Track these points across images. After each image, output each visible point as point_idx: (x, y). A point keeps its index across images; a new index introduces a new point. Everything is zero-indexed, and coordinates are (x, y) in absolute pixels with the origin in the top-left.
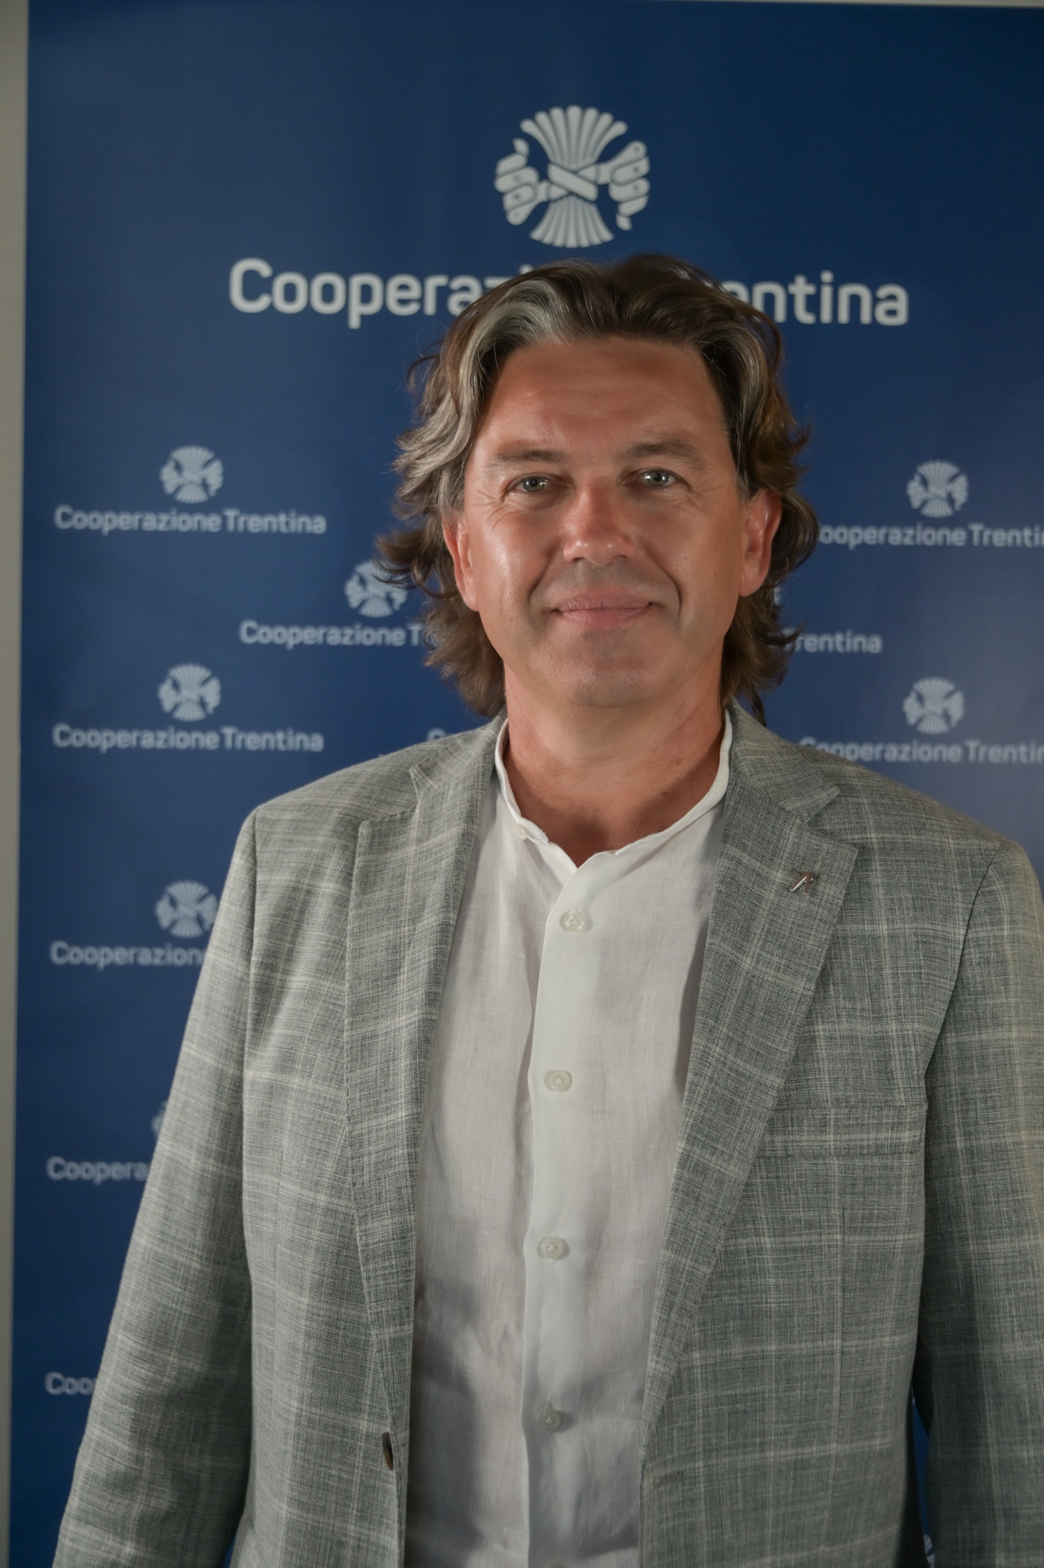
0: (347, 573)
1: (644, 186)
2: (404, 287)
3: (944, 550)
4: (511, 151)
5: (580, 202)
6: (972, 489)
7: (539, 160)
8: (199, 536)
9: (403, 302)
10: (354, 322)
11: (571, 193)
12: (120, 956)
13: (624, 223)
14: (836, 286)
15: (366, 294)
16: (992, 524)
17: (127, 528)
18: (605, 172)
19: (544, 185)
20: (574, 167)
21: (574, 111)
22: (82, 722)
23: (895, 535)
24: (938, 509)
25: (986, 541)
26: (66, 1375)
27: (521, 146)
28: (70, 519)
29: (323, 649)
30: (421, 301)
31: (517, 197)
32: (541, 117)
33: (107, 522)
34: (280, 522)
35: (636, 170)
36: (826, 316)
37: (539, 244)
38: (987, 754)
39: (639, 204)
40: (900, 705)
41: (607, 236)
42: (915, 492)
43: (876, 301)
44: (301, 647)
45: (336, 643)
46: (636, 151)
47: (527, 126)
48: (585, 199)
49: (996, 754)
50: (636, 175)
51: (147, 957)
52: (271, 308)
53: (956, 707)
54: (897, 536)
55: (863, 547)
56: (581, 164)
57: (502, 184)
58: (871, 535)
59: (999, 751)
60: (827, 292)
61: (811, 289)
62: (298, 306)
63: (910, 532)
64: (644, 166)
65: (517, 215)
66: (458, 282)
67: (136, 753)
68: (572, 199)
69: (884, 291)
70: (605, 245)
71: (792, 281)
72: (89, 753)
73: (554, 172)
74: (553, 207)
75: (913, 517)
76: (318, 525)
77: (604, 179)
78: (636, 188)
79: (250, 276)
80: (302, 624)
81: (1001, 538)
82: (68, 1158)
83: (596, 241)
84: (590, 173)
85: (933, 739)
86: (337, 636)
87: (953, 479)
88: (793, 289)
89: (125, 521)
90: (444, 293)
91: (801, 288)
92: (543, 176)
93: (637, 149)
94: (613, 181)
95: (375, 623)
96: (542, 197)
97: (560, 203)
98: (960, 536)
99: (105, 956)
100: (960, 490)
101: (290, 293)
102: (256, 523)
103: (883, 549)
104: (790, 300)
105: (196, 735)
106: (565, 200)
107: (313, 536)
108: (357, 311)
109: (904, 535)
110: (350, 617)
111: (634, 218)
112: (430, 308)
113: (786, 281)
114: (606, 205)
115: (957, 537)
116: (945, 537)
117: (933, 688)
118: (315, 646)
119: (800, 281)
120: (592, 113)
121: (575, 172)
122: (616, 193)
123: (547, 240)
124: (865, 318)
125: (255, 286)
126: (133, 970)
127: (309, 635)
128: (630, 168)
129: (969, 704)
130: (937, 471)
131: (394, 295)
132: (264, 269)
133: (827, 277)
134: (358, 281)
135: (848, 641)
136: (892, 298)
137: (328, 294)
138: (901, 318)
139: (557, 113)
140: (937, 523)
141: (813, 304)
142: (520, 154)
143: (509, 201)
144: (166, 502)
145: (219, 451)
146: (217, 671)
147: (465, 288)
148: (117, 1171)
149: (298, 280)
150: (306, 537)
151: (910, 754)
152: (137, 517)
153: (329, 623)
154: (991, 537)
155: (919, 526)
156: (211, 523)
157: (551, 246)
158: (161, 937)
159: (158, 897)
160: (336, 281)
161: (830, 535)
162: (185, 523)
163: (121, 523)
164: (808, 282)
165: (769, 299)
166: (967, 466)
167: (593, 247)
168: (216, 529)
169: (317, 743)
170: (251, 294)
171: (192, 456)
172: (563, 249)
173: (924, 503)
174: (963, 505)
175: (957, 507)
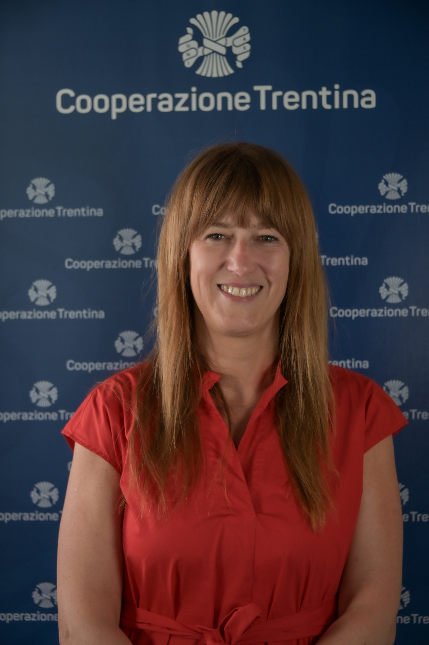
0: (114, 235)
1: (248, 47)
2: (137, 99)
3: (397, 215)
4: (186, 33)
5: (218, 55)
6: (409, 186)
7: (198, 37)
8: (45, 219)
9: (136, 106)
10: (114, 117)
11: (214, 52)
12: (14, 416)
13: (239, 65)
14: (341, 91)
15: (119, 103)
16: (420, 202)
17: (11, 217)
18: (229, 41)
19: (201, 48)
20: (215, 39)
21: (214, 13)
24: (393, 196)
25: (417, 210)
27: (190, 30)
29: (103, 271)
30: (145, 105)
31: (188, 55)
32: (199, 16)
33: (2, 214)
34: (82, 212)
35: (244, 39)
36: (337, 106)
37: (200, 76)
38: (420, 312)
39: (246, 56)
40: (378, 290)
41: (231, 71)
42: (382, 188)
43: (360, 97)
44: (93, 270)
45: (110, 267)
46: (244, 31)
47: (193, 21)
48: (220, 54)
49: (425, 312)
50: (245, 42)
51: (26, 416)
52: (75, 111)
53: (405, 290)
54: (374, 210)
55: (358, 214)
56: (218, 38)
57: (181, 49)
58: (361, 209)
59: (426, 310)
60: (337, 94)
61: (329, 93)
62: (88, 110)
63: (380, 207)
64: (248, 38)
65: (189, 63)
66: (161, 96)
67: (19, 321)
68: (215, 54)
69: (364, 93)
70: (230, 75)
71: (321, 90)
73: (206, 42)
74: (205, 58)
75: (382, 200)
76: (100, 212)
77: (229, 44)
78: (245, 48)
79: (65, 97)
80: (93, 260)
81: (424, 209)
83: (226, 74)
84: (223, 42)
85: (394, 306)
86: (109, 265)
87: (400, 181)
88: (320, 93)
90: (155, 102)
91: (324, 92)
92: (201, 44)
93: (244, 29)
94: (234, 45)
95: (127, 258)
96: (200, 54)
97: (209, 56)
99: (7, 416)
100: (404, 186)
101: (84, 104)
102: (71, 213)
103: (367, 216)
104: (320, 98)
105: (46, 312)
106: (212, 55)
107: (97, 217)
108: (115, 111)
109: (377, 209)
110: (116, 255)
111: (243, 62)
112: (149, 109)
113: (317, 90)
114: (230, 57)
115: (403, 209)
117: (394, 281)
118: (100, 269)
119: (324, 89)
120: (223, 13)
121: (215, 42)
122: (235, 51)
123: (203, 74)
124: (356, 105)
125: (67, 101)
126: (20, 423)
127: (97, 264)
128: (242, 38)
129: (411, 289)
130: (393, 178)
131: (132, 103)
132: (72, 93)
133: (337, 86)
134: (115, 97)
135: (352, 260)
136: (369, 95)
137: (101, 103)
138: (373, 105)
139: (206, 14)
140: (393, 202)
141: (330, 100)
142: (190, 34)
143: (185, 57)
144: (30, 204)
145: (53, 180)
146: (55, 283)
147: (165, 99)
148: (15, 516)
149: (87, 98)
150: (94, 218)
151: (383, 313)
152: (16, 211)
153: (106, 258)
154: (419, 208)
155: (384, 204)
156: (50, 213)
157: (205, 77)
158: (32, 407)
159: (30, 388)
160: (105, 97)
161: (342, 210)
162: (38, 213)
163: (9, 214)
164: (328, 89)
165: (309, 98)
166: (407, 175)
167: (225, 77)
168: (53, 216)
169: (101, 315)
170: (65, 105)
171: (40, 182)
172: (211, 78)
173: (387, 193)
174: (405, 194)
175: (403, 195)
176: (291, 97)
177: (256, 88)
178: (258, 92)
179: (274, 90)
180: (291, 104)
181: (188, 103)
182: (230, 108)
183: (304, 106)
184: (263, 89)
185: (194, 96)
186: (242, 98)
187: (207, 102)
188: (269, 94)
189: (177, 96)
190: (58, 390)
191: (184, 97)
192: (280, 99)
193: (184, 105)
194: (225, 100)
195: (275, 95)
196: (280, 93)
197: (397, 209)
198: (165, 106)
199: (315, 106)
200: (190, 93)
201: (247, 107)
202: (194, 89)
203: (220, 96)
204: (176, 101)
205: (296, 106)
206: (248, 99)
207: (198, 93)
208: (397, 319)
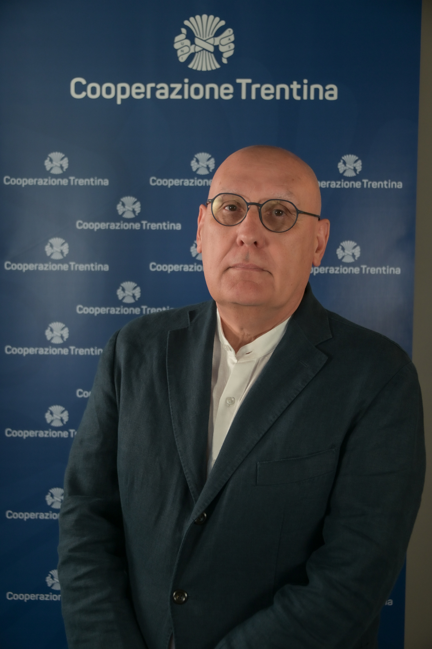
0: (117, 201)
1: (232, 46)
2: (138, 88)
3: (352, 189)
4: (180, 33)
5: (207, 52)
6: (363, 165)
7: (191, 36)
8: (60, 187)
9: (138, 94)
10: (119, 102)
11: (204, 49)
12: (32, 351)
13: (225, 61)
14: (309, 85)
15: (123, 91)
16: (371, 180)
17: (32, 184)
18: (217, 41)
19: (193, 46)
20: (205, 39)
21: (205, 17)
22: (15, 260)
24: (350, 174)
25: (369, 186)
26: (13, 512)
27: (184, 31)
28: (9, 181)
29: (108, 231)
30: (145, 93)
31: (182, 51)
32: (192, 19)
33: (24, 182)
34: (91, 181)
35: (229, 39)
36: (305, 97)
37: (191, 69)
38: (369, 270)
39: (231, 53)
40: (335, 251)
41: (218, 66)
42: (341, 167)
43: (325, 91)
44: (100, 230)
45: (114, 228)
46: (229, 32)
47: (186, 23)
48: (209, 51)
49: (373, 270)
50: (230, 41)
51: (42, 351)
52: (86, 96)
53: (357, 252)
54: (334, 185)
56: (207, 37)
57: (176, 46)
58: (323, 184)
59: (374, 269)
60: (305, 87)
61: (299, 86)
62: (97, 96)
63: (339, 183)
64: (232, 38)
65: (182, 59)
66: (159, 86)
67: (37, 272)
68: (204, 51)
69: (328, 87)
70: (217, 70)
71: (292, 83)
72: (18, 273)
73: (197, 41)
74: (197, 54)
75: (340, 177)
76: (106, 182)
77: (216, 43)
78: (229, 47)
79: (78, 84)
80: (100, 222)
81: (375, 185)
82: (13, 429)
83: (214, 68)
84: (211, 41)
85: (348, 265)
86: (113, 226)
87: (356, 161)
88: (292, 86)
89: (31, 182)
90: (154, 90)
91: (295, 86)
92: (193, 43)
93: (230, 31)
94: (220, 44)
95: (128, 221)
96: (192, 51)
97: (199, 53)
99: (26, 351)
100: (359, 166)
101: (94, 91)
102: (82, 182)
103: (329, 189)
104: (291, 90)
105: (59, 265)
106: (202, 52)
107: (104, 186)
108: (120, 97)
109: (337, 184)
110: (119, 218)
111: (228, 59)
112: (149, 96)
113: (289, 83)
114: (218, 54)
115: (358, 185)
117: (348, 245)
118: (105, 229)
119: (295, 83)
120: (212, 17)
121: (205, 41)
122: (222, 49)
123: (194, 68)
124: (321, 98)
125: (80, 88)
126: (37, 356)
127: (103, 226)
128: (227, 38)
129: (362, 251)
130: (350, 158)
131: (134, 91)
132: (84, 82)
133: (305, 81)
134: (120, 86)
136: (332, 89)
137: (108, 91)
138: (335, 98)
139: (198, 17)
140: (349, 179)
141: (300, 92)
142: (184, 34)
143: (179, 53)
144: (47, 174)
145: (67, 154)
146: (67, 240)
147: (162, 88)
148: (32, 434)
149: (96, 85)
150: (101, 187)
151: (339, 271)
152: (35, 180)
153: (110, 221)
154: (371, 185)
155: (343, 180)
156: (64, 182)
157: (196, 70)
158: (47, 344)
159: (46, 328)
160: (112, 86)
162: (54, 182)
163: (29, 182)
164: (298, 83)
165: (283, 90)
166: (361, 156)
167: (212, 71)
168: (66, 185)
169: (106, 268)
170: (78, 92)
171: (56, 156)
172: (201, 71)
173: (345, 171)
174: (360, 172)
175: (358, 173)
176: (268, 89)
177: (238, 81)
178: (240, 84)
179: (254, 82)
180: (267, 95)
181: (181, 92)
182: (216, 97)
183: (278, 97)
184: (244, 82)
185: (186, 86)
186: (227, 88)
187: (197, 91)
188: (249, 86)
189: (172, 85)
190: (69, 329)
191: (178, 86)
192: (258, 91)
193: (178, 94)
194: (212, 90)
195: (254, 87)
196: (258, 86)
197: (353, 184)
198: (162, 94)
199: (287, 97)
200: (183, 83)
201: (230, 97)
202: (186, 80)
203: (208, 86)
204: (171, 90)
205: (271, 97)
206: (231, 90)
207: (190, 84)
208: (351, 276)
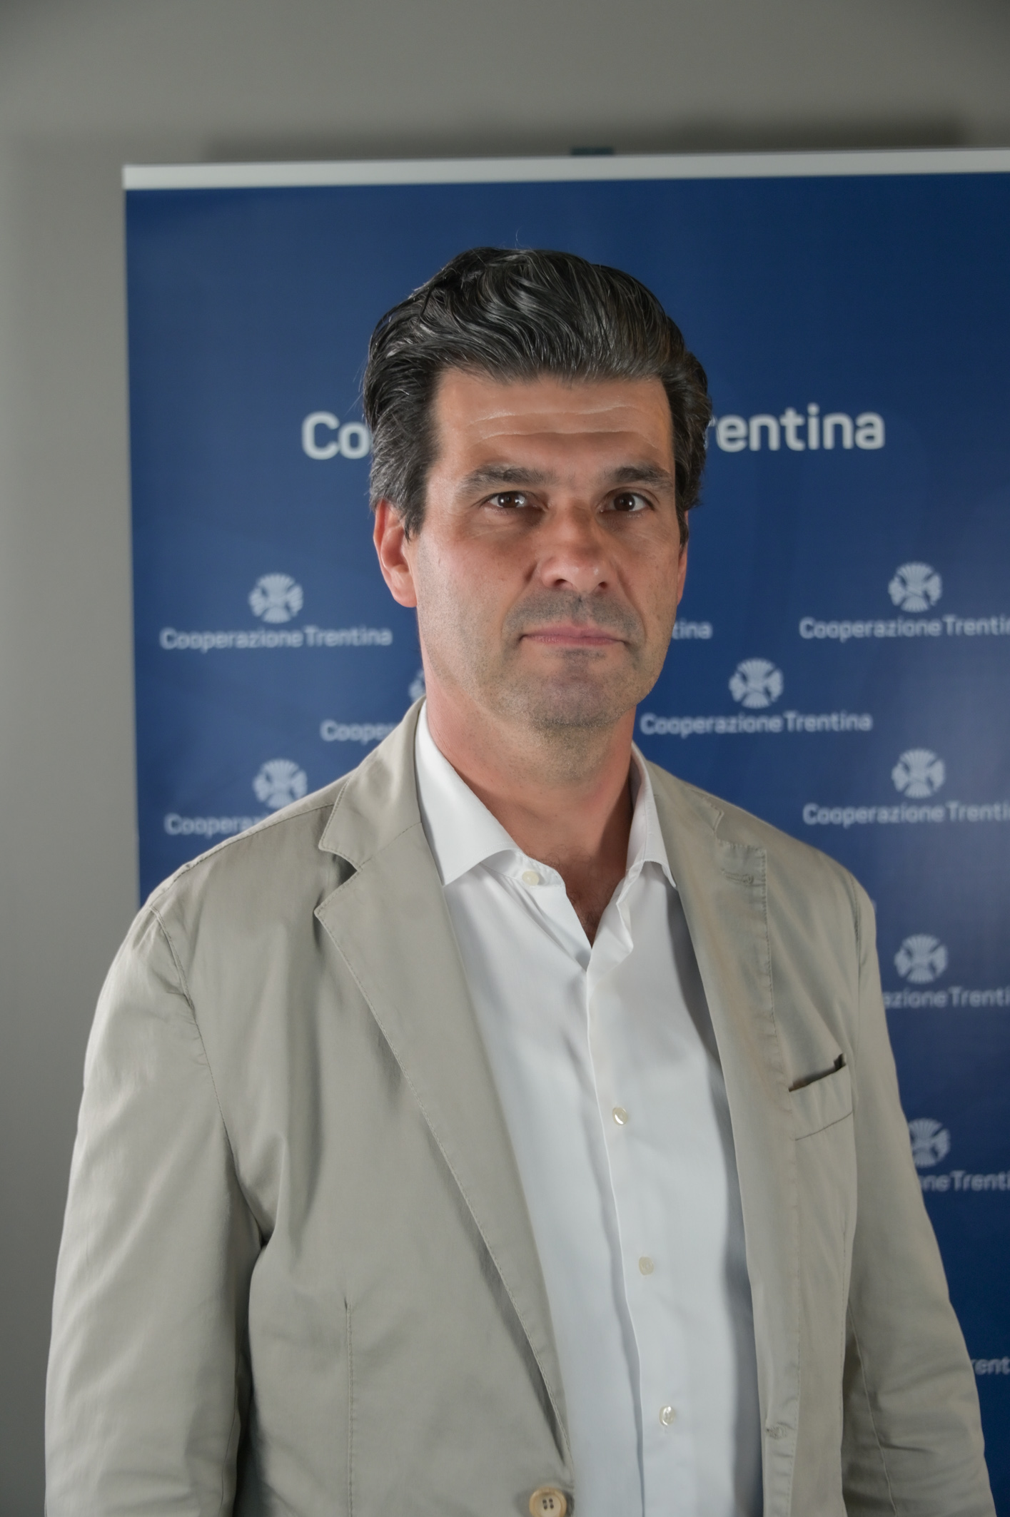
0: (409, 679)
3: (922, 639)
6: (945, 586)
8: (284, 651)
14: (821, 416)
16: (963, 615)
17: (222, 647)
22: (190, 812)
23: (880, 628)
24: (916, 605)
25: (958, 629)
28: (173, 640)
33: (204, 641)
34: (353, 636)
36: (814, 444)
38: (966, 813)
40: (889, 774)
42: (896, 590)
43: (856, 428)
49: (974, 813)
52: (339, 454)
53: (938, 774)
54: (882, 629)
55: (852, 640)
58: (859, 629)
59: (976, 810)
60: (813, 423)
61: (800, 421)
62: (361, 452)
63: (892, 625)
69: (863, 420)
71: (784, 414)
72: (196, 839)
75: (895, 612)
76: (386, 638)
79: (320, 428)
81: (971, 627)
85: (919, 802)
87: (928, 578)
88: (784, 421)
89: (220, 640)
91: (791, 420)
98: (936, 627)
100: (935, 588)
101: (354, 441)
102: (333, 638)
103: (871, 640)
104: (782, 430)
107: (381, 647)
109: (888, 628)
113: (778, 413)
115: (933, 628)
116: (923, 628)
117: (918, 758)
119: (791, 413)
124: (847, 443)
127: (381, 732)
129: (949, 771)
130: (914, 572)
132: (332, 421)
133: (813, 409)
135: (842, 721)
136: (870, 425)
138: (878, 442)
140: (915, 616)
141: (802, 432)
144: (255, 623)
145: (299, 577)
146: (303, 765)
149: (361, 429)
150: (374, 649)
151: (899, 815)
152: (231, 636)
154: (962, 627)
155: (900, 620)
156: (294, 639)
161: (824, 630)
162: (271, 640)
164: (797, 414)
165: (764, 431)
166: (940, 565)
168: (299, 645)
170: (321, 443)
171: (276, 583)
173: (904, 600)
174: (937, 601)
175: (933, 602)
176: (732, 427)
180: (732, 440)
183: (755, 444)
199: (774, 444)
205: (740, 445)
208: (925, 826)
